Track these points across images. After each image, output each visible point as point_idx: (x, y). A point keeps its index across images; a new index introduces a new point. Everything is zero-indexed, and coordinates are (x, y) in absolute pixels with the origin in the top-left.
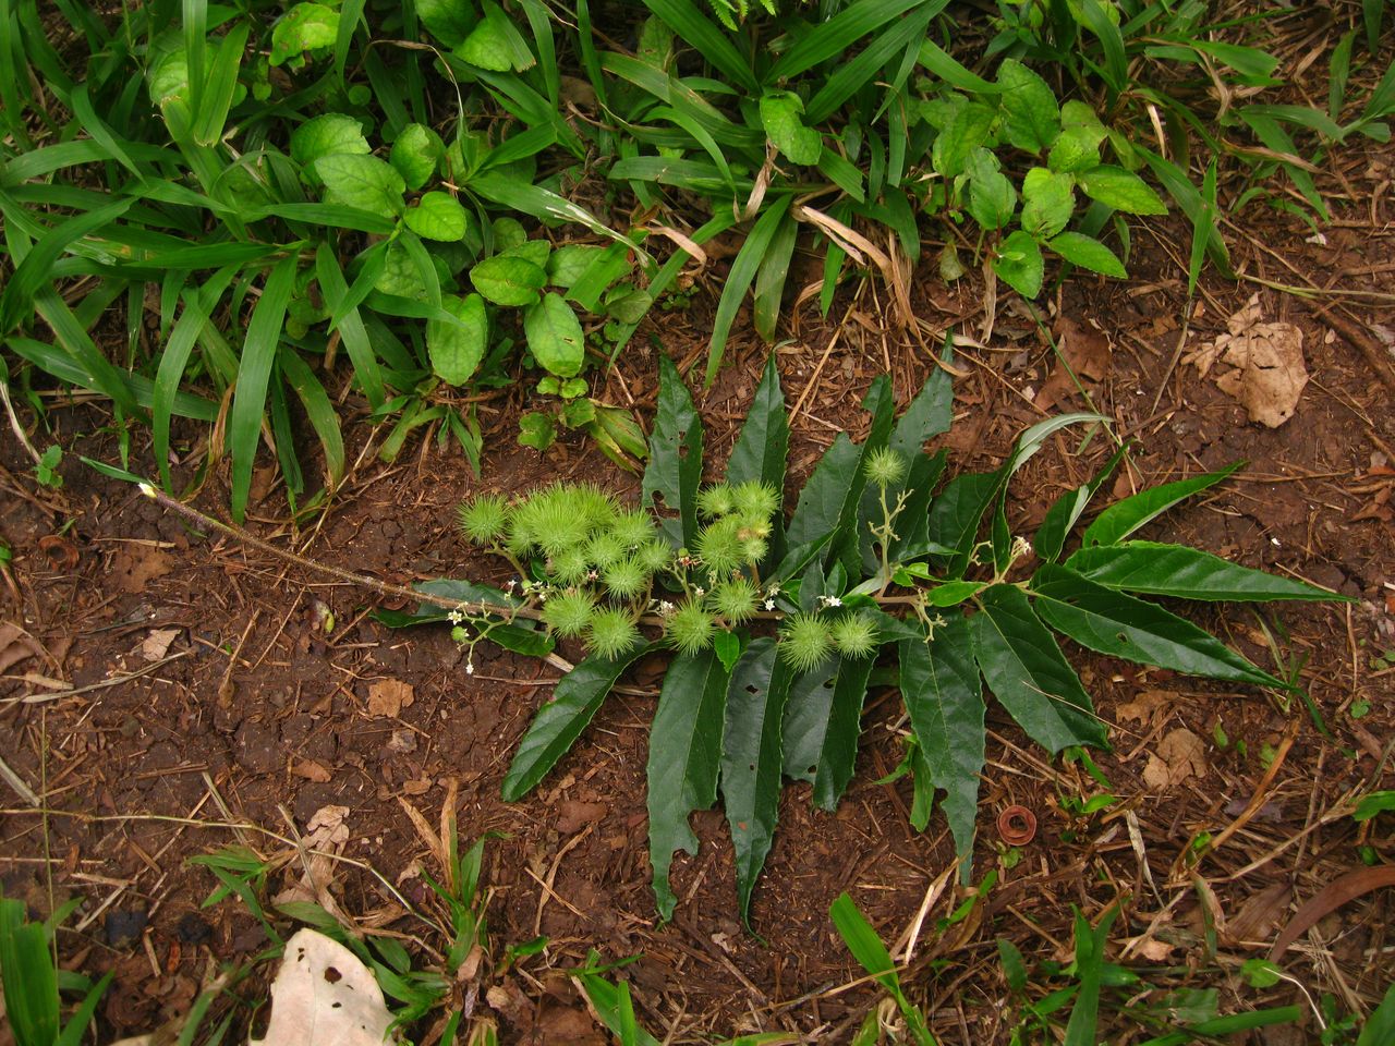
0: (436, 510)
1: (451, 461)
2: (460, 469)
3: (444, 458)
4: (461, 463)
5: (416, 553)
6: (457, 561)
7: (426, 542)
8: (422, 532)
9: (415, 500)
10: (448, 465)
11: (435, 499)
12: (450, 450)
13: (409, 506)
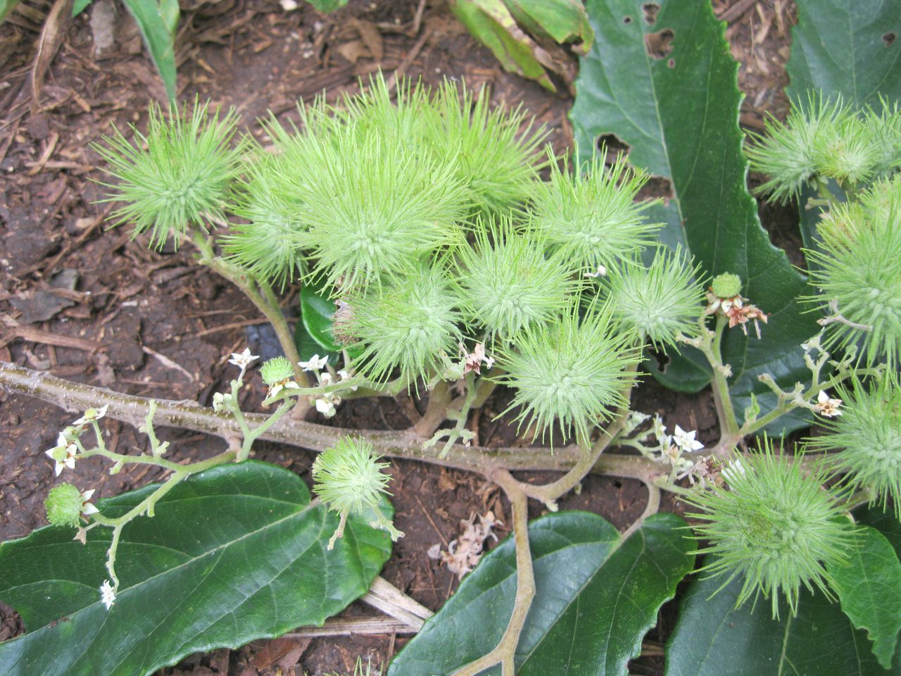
0: (81, 177)
1: (120, 68)
2: (140, 86)
3: (103, 61)
4: (140, 71)
5: (30, 277)
6: (122, 293)
7: (54, 251)
8: (48, 227)
9: (37, 156)
10: (113, 77)
11: (80, 152)
12: (117, 46)
13: (21, 169)
